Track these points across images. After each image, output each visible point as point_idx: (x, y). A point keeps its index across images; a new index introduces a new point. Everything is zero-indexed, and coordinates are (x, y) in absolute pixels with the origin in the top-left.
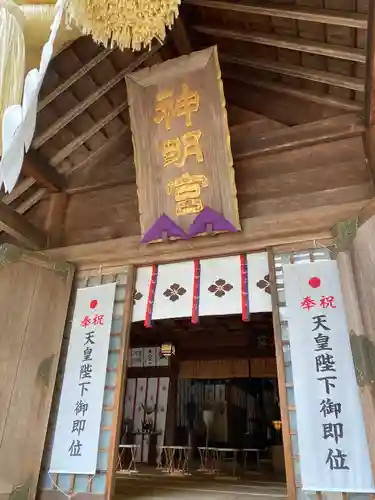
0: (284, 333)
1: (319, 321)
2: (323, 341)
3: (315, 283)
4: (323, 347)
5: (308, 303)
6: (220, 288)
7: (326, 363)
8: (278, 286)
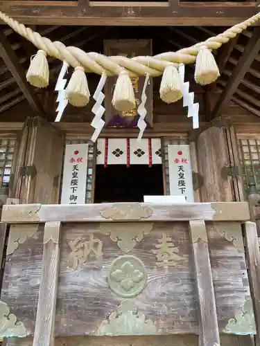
0: (167, 172)
1: (181, 168)
2: (181, 176)
3: (180, 153)
4: (182, 177)
5: (177, 161)
6: (139, 153)
7: (182, 183)
8: (164, 154)
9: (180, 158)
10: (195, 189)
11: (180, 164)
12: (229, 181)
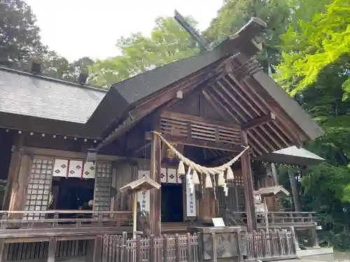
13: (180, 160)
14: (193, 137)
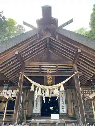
4: (63, 100)
6: (52, 93)
9: (62, 95)
10: (66, 104)
11: (63, 97)
12: (73, 104)
13: (32, 84)
14: (42, 72)
